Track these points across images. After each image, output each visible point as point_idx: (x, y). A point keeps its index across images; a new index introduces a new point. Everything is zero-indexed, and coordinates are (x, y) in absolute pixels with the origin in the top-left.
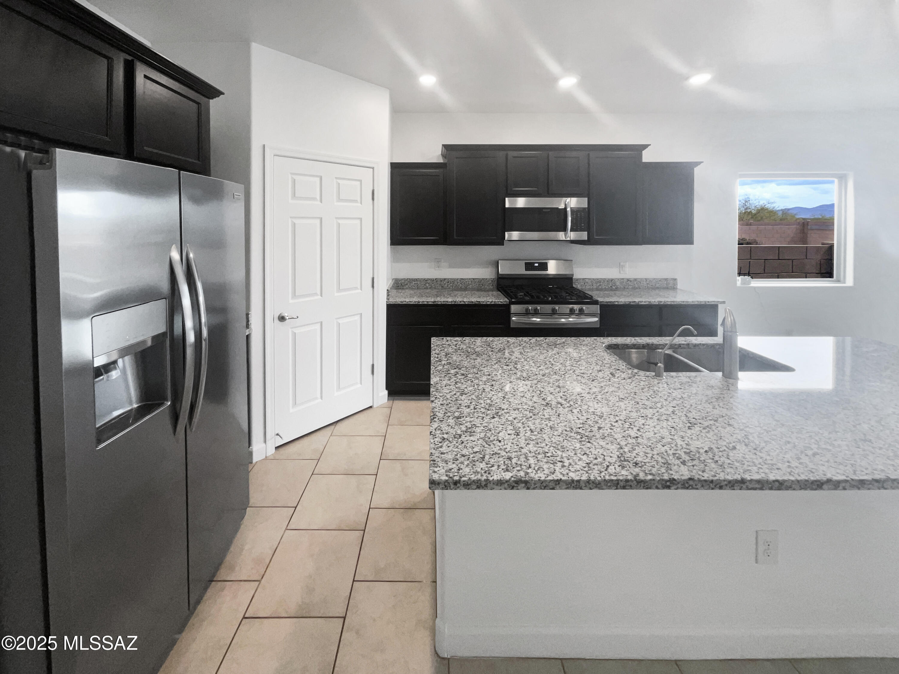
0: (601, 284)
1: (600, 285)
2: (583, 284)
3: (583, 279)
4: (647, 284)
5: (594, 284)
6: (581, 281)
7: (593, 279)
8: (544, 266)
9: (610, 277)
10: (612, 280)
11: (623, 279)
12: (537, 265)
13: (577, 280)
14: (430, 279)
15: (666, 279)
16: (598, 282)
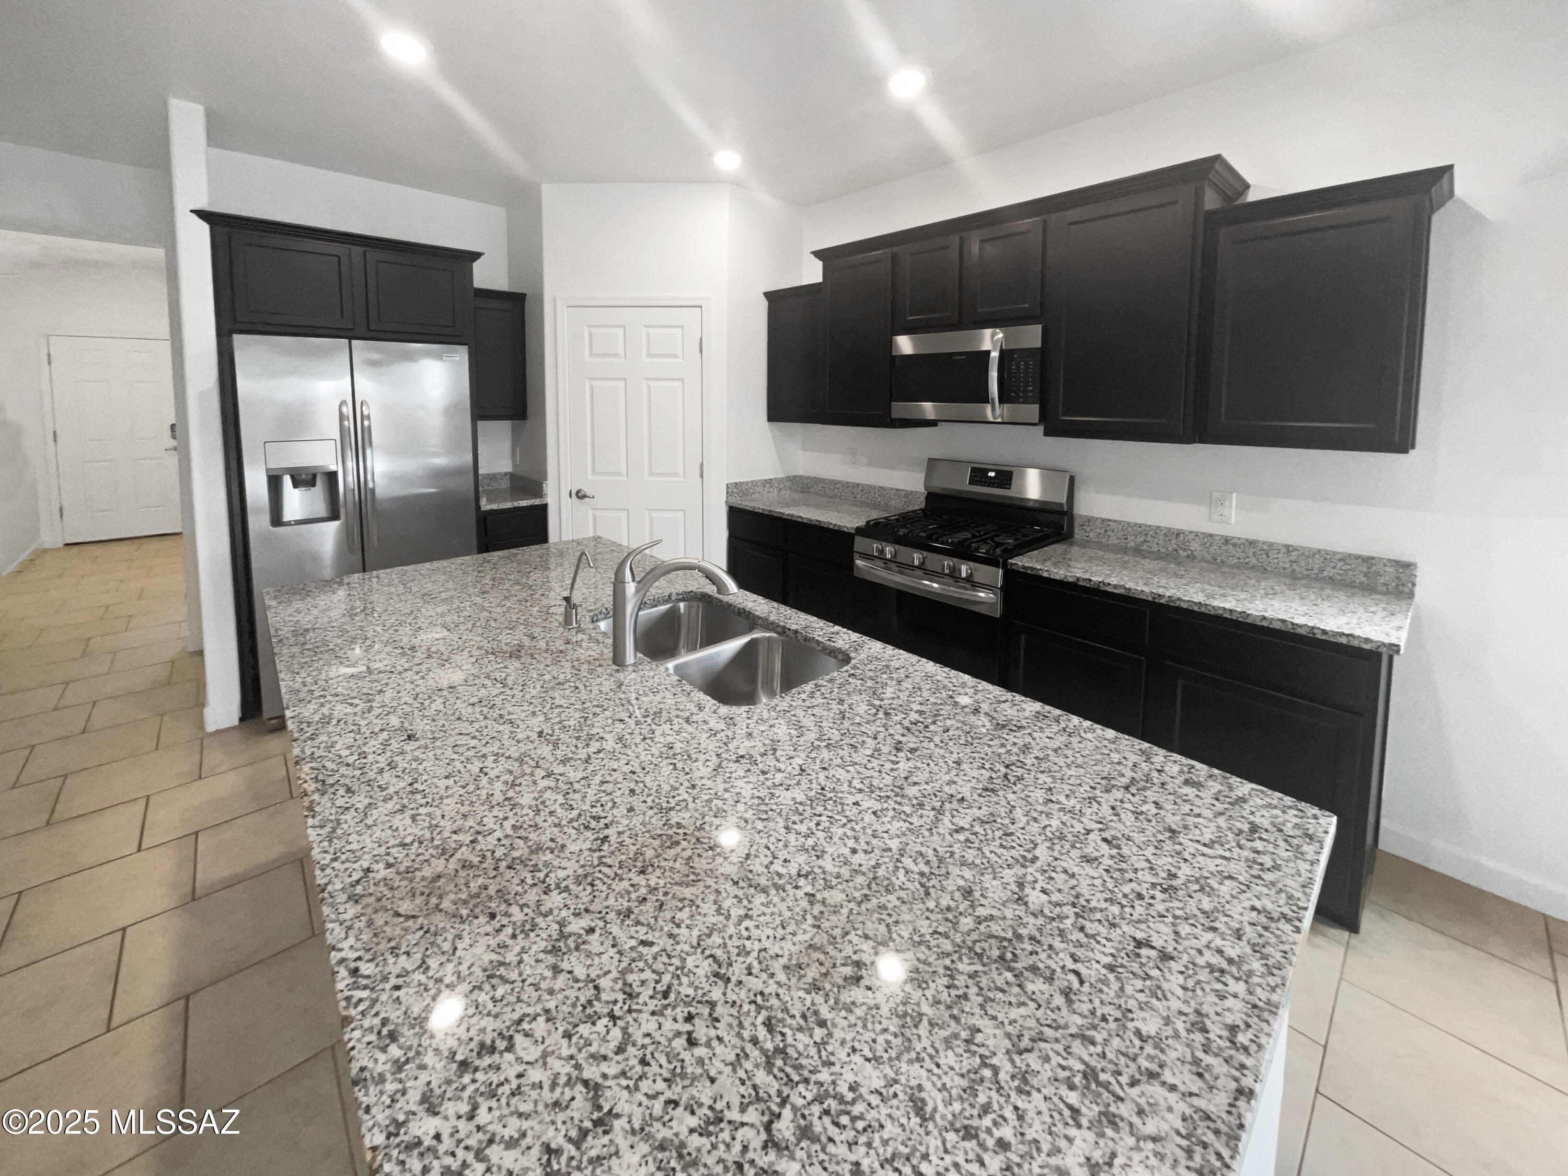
0: (1149, 538)
1: (1145, 541)
2: (1102, 531)
3: (1103, 520)
4: (1291, 562)
5: (1131, 538)
6: (1098, 523)
7: (1128, 523)
8: (1005, 478)
9: (1178, 525)
10: (1178, 534)
11: (1211, 535)
12: (992, 474)
13: (1089, 520)
14: (839, 482)
15: (1368, 560)
16: (1140, 533)
